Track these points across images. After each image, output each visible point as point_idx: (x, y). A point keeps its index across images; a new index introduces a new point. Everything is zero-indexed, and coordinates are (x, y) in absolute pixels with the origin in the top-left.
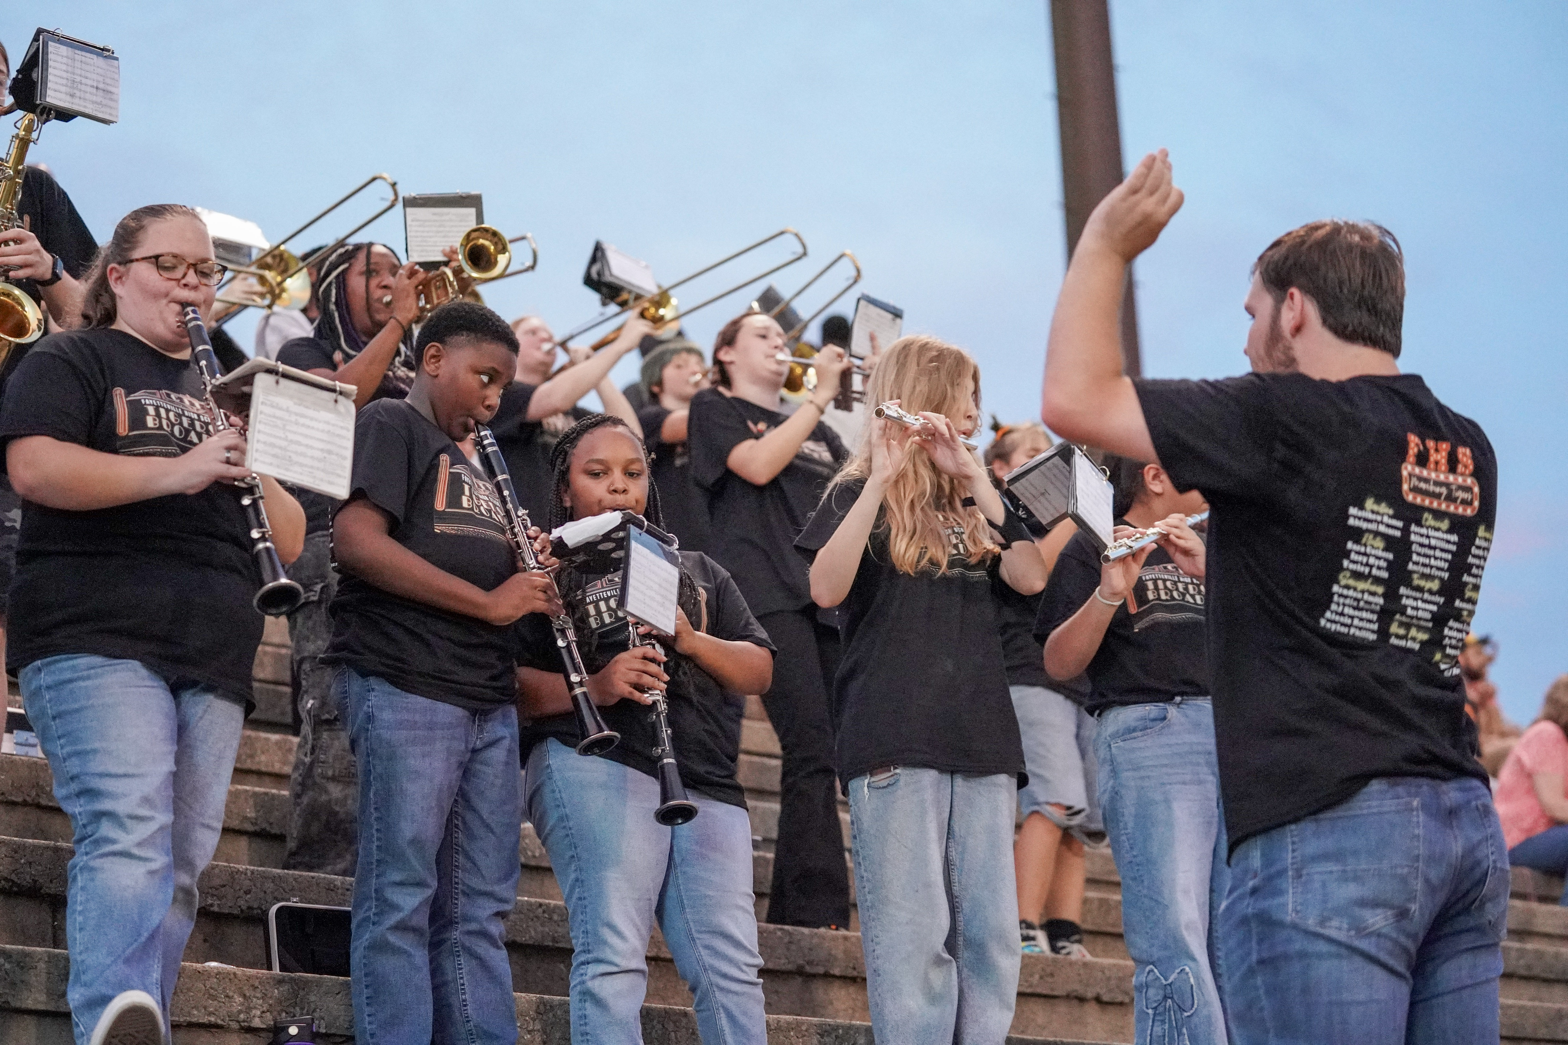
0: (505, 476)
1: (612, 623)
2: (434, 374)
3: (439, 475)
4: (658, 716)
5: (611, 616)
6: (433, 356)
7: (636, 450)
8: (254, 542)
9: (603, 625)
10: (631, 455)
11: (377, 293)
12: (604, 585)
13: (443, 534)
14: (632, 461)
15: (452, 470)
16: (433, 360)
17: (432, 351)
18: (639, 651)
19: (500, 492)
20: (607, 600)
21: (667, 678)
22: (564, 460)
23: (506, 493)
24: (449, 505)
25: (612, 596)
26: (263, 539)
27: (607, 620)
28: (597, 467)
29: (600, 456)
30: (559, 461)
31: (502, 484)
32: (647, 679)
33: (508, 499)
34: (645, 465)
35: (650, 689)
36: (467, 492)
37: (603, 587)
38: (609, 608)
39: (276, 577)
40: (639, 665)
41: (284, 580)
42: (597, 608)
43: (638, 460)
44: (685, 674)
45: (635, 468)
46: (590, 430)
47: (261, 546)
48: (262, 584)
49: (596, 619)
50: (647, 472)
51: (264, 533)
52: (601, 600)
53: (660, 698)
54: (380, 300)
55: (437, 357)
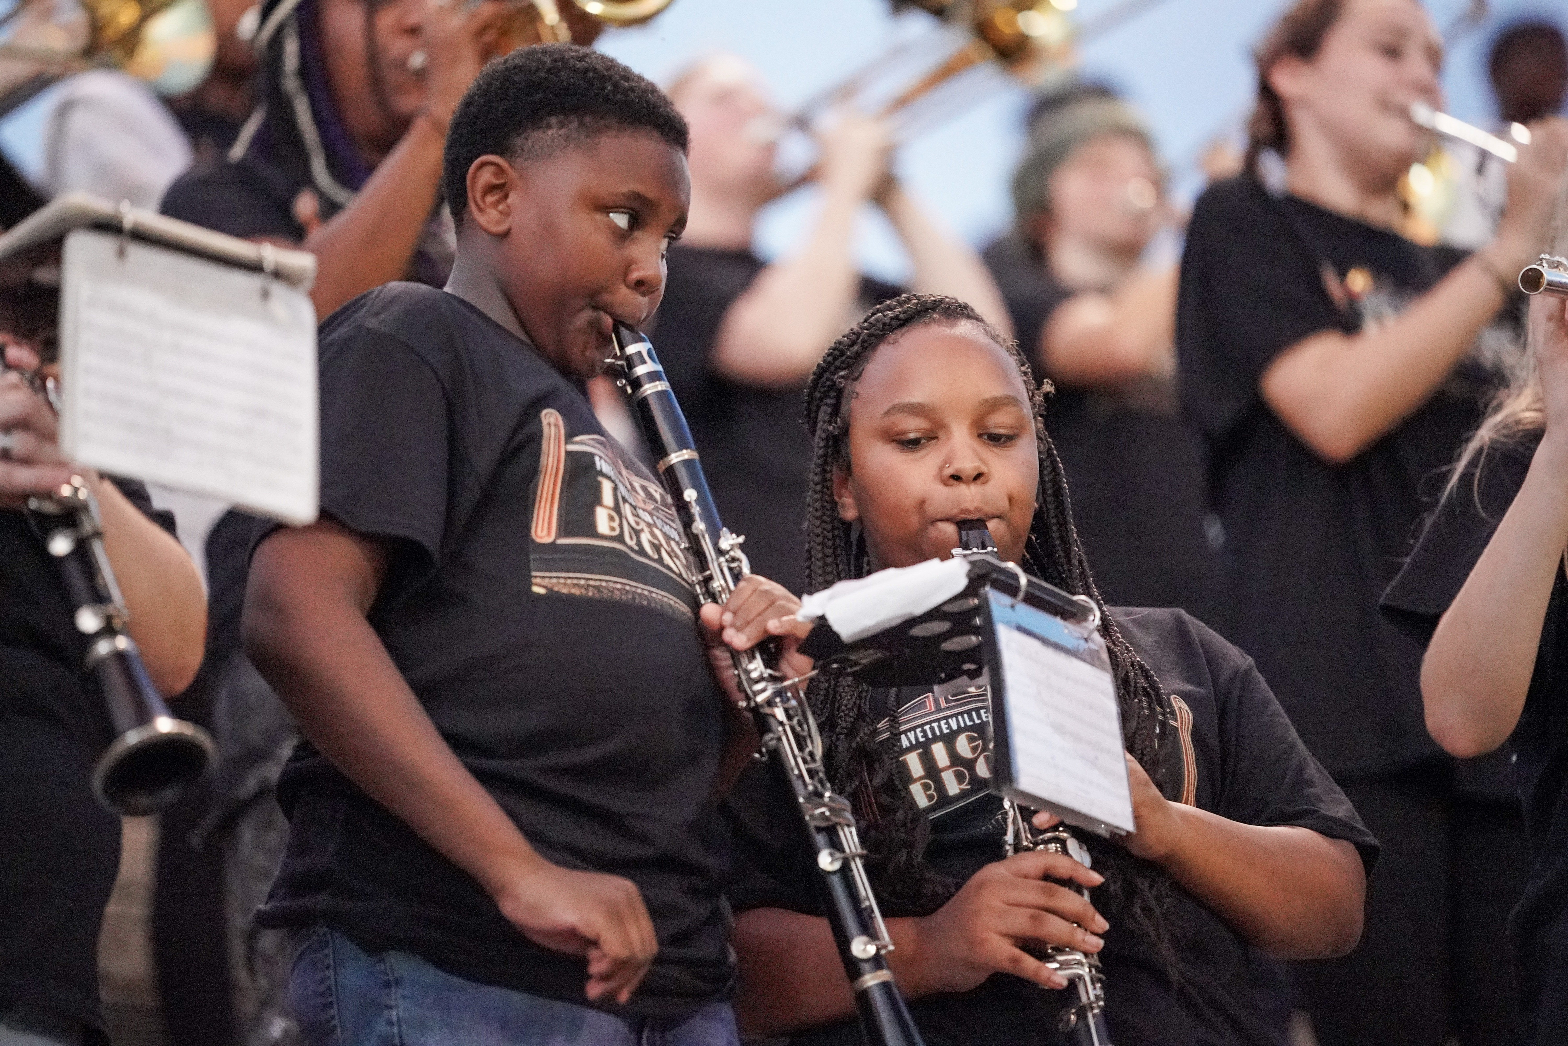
0: (686, 454)
1: (963, 794)
2: (503, 228)
3: (543, 460)
4: (1082, 1015)
5: (960, 777)
6: (491, 189)
7: (1004, 376)
8: (88, 640)
9: (943, 799)
10: (994, 390)
11: (397, 46)
12: (943, 704)
13: (553, 597)
14: (994, 405)
15: (572, 448)
16: (490, 199)
17: (486, 176)
18: (1031, 863)
19: (676, 492)
20: (949, 739)
21: (1102, 924)
22: (836, 411)
23: (690, 495)
24: (565, 529)
25: (960, 730)
26: (109, 630)
27: (953, 788)
28: (913, 426)
29: (917, 396)
30: (823, 413)
31: (683, 476)
32: (1056, 927)
33: (696, 510)
34: (1027, 409)
35: (1060, 950)
36: (607, 497)
37: (939, 710)
38: (955, 759)
39: (144, 718)
40: (1033, 894)
41: (165, 725)
42: (928, 760)
43: (1010, 401)
44: (1147, 910)
45: (1000, 421)
46: (892, 337)
47: (103, 648)
48: (110, 734)
49: (926, 787)
50: (1033, 426)
51: (109, 619)
52: (936, 739)
53: (1084, 971)
54: (402, 63)
55: (500, 189)
